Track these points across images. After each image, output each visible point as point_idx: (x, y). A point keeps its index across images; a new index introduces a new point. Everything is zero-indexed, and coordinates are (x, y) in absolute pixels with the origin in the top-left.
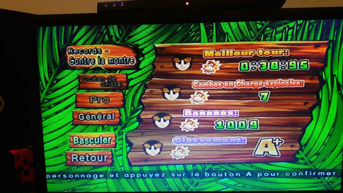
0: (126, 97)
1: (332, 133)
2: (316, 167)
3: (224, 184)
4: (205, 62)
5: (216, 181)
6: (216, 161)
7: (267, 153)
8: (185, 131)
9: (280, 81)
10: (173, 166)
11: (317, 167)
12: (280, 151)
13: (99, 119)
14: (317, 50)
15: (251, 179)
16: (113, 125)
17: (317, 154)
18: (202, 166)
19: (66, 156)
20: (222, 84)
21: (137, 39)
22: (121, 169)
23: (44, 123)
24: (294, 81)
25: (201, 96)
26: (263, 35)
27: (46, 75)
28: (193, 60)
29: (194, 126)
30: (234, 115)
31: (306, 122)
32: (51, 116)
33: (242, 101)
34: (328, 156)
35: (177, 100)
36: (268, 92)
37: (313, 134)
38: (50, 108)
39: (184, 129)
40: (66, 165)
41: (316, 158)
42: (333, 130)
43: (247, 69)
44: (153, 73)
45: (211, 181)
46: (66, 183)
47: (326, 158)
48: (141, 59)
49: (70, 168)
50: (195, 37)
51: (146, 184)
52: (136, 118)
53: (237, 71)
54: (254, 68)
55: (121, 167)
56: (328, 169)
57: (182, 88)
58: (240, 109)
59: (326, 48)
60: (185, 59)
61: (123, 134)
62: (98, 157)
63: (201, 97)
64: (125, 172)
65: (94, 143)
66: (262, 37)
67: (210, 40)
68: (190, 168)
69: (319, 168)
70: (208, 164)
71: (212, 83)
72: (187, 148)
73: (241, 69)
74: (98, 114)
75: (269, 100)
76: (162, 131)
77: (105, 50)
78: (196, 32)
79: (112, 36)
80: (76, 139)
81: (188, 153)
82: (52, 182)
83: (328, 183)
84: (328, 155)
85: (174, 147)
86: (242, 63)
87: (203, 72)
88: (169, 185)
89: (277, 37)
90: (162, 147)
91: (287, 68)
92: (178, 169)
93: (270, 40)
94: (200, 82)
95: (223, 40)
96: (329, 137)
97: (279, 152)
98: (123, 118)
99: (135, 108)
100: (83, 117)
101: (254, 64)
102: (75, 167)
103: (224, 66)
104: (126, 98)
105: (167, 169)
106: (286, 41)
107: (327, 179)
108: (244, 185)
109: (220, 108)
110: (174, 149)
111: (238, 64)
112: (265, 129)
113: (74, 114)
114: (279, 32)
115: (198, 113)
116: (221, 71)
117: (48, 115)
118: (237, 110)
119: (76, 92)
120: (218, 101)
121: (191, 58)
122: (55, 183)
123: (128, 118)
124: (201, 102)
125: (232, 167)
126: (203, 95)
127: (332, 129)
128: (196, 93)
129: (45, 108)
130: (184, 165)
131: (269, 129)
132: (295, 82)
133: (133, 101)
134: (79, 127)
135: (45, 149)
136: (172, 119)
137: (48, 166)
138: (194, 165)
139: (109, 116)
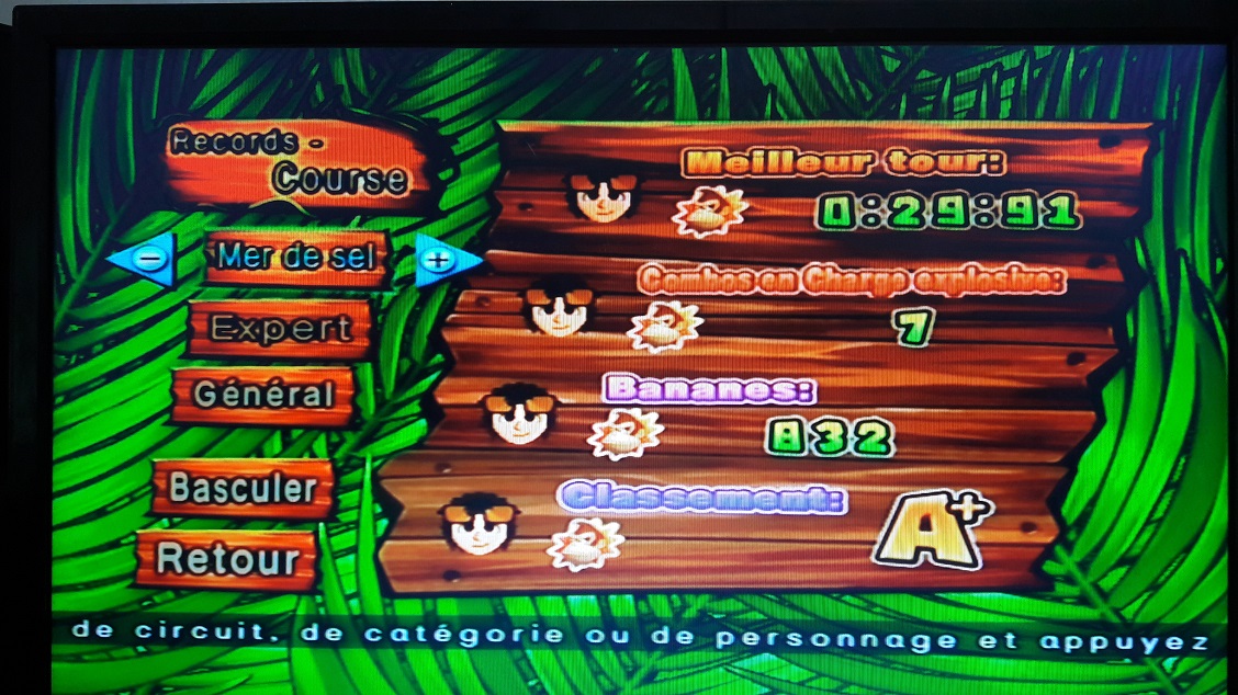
0: (384, 319)
1: (1181, 477)
2: (1123, 612)
3: (757, 677)
4: (689, 195)
5: (726, 664)
6: (728, 583)
7: (929, 554)
8: (607, 457)
9: (972, 271)
10: (559, 599)
11: (1128, 613)
12: (978, 544)
13: (274, 404)
14: (1111, 156)
15: (866, 658)
16: (327, 429)
17: (1127, 561)
18: (671, 602)
19: (136, 549)
20: (752, 278)
21: (431, 103)
22: (349, 609)
23: (62, 415)
24: (1027, 273)
25: (671, 323)
26: (904, 97)
27: (81, 231)
28: (644, 185)
29: (643, 440)
30: (797, 398)
31: (1079, 432)
32: (92, 386)
33: (826, 343)
34: (1172, 568)
35: (581, 334)
36: (929, 313)
37: (1109, 480)
38: (87, 354)
39: (603, 450)
40: (131, 586)
41: (1122, 579)
42: (1185, 464)
43: (848, 223)
44: (492, 230)
45: (710, 663)
46: (127, 658)
47: (1163, 578)
48: (443, 176)
49: (149, 598)
50: (653, 99)
51: (446, 671)
52: (417, 402)
53: (808, 230)
54: (871, 220)
55: (348, 598)
56: (1172, 625)
57: (600, 289)
58: (823, 375)
59: (1144, 150)
60: (613, 181)
61: (363, 465)
62: (262, 554)
63: (673, 326)
64: (362, 622)
65: (250, 499)
66: (903, 105)
67: (709, 109)
68: (623, 606)
69: (1139, 620)
70: (697, 592)
71: (713, 271)
72: (615, 526)
73: (826, 222)
74: (270, 385)
75: (930, 342)
76: (519, 458)
77: (309, 140)
78: (653, 80)
79: (342, 86)
80: (179, 480)
81: (619, 547)
82: (72, 655)
83: (1176, 682)
84: (1170, 565)
85: (563, 523)
86: (827, 201)
87: (682, 231)
88: (536, 677)
89: (960, 104)
90: (518, 522)
91: (998, 221)
92: (576, 613)
93: (934, 116)
94: (667, 266)
95: (756, 113)
96: (1169, 494)
97: (977, 550)
98: (369, 404)
99: (414, 364)
100: (212, 395)
101: (871, 202)
102: (170, 595)
103: (760, 211)
104: (382, 325)
105: (533, 614)
106: (992, 122)
107: (1169, 663)
108: (840, 684)
109: (744, 370)
110: (565, 530)
111: (814, 204)
112: (915, 454)
113: (178, 383)
114: (967, 87)
115: (659, 387)
116: (748, 227)
117: (80, 383)
118: (809, 380)
119: (193, 297)
120: (737, 343)
121: (638, 176)
122: (86, 657)
123: (389, 401)
124: (671, 347)
125: (792, 606)
126: (678, 318)
127: (1183, 461)
128: (652, 309)
129: (69, 356)
130: (602, 595)
131: (933, 458)
132: (1032, 275)
133: (407, 336)
134: (194, 437)
135: (56, 521)
136: (559, 409)
137: (61, 589)
138: (640, 595)
139: (312, 393)
